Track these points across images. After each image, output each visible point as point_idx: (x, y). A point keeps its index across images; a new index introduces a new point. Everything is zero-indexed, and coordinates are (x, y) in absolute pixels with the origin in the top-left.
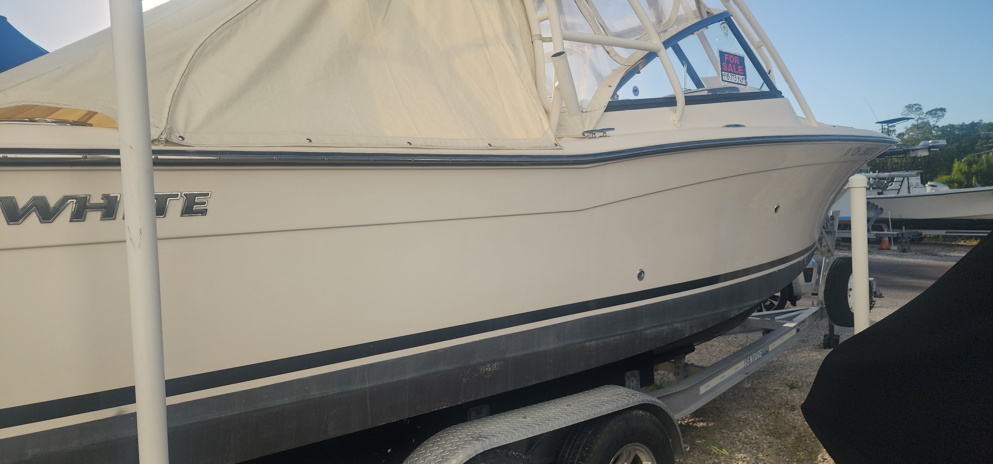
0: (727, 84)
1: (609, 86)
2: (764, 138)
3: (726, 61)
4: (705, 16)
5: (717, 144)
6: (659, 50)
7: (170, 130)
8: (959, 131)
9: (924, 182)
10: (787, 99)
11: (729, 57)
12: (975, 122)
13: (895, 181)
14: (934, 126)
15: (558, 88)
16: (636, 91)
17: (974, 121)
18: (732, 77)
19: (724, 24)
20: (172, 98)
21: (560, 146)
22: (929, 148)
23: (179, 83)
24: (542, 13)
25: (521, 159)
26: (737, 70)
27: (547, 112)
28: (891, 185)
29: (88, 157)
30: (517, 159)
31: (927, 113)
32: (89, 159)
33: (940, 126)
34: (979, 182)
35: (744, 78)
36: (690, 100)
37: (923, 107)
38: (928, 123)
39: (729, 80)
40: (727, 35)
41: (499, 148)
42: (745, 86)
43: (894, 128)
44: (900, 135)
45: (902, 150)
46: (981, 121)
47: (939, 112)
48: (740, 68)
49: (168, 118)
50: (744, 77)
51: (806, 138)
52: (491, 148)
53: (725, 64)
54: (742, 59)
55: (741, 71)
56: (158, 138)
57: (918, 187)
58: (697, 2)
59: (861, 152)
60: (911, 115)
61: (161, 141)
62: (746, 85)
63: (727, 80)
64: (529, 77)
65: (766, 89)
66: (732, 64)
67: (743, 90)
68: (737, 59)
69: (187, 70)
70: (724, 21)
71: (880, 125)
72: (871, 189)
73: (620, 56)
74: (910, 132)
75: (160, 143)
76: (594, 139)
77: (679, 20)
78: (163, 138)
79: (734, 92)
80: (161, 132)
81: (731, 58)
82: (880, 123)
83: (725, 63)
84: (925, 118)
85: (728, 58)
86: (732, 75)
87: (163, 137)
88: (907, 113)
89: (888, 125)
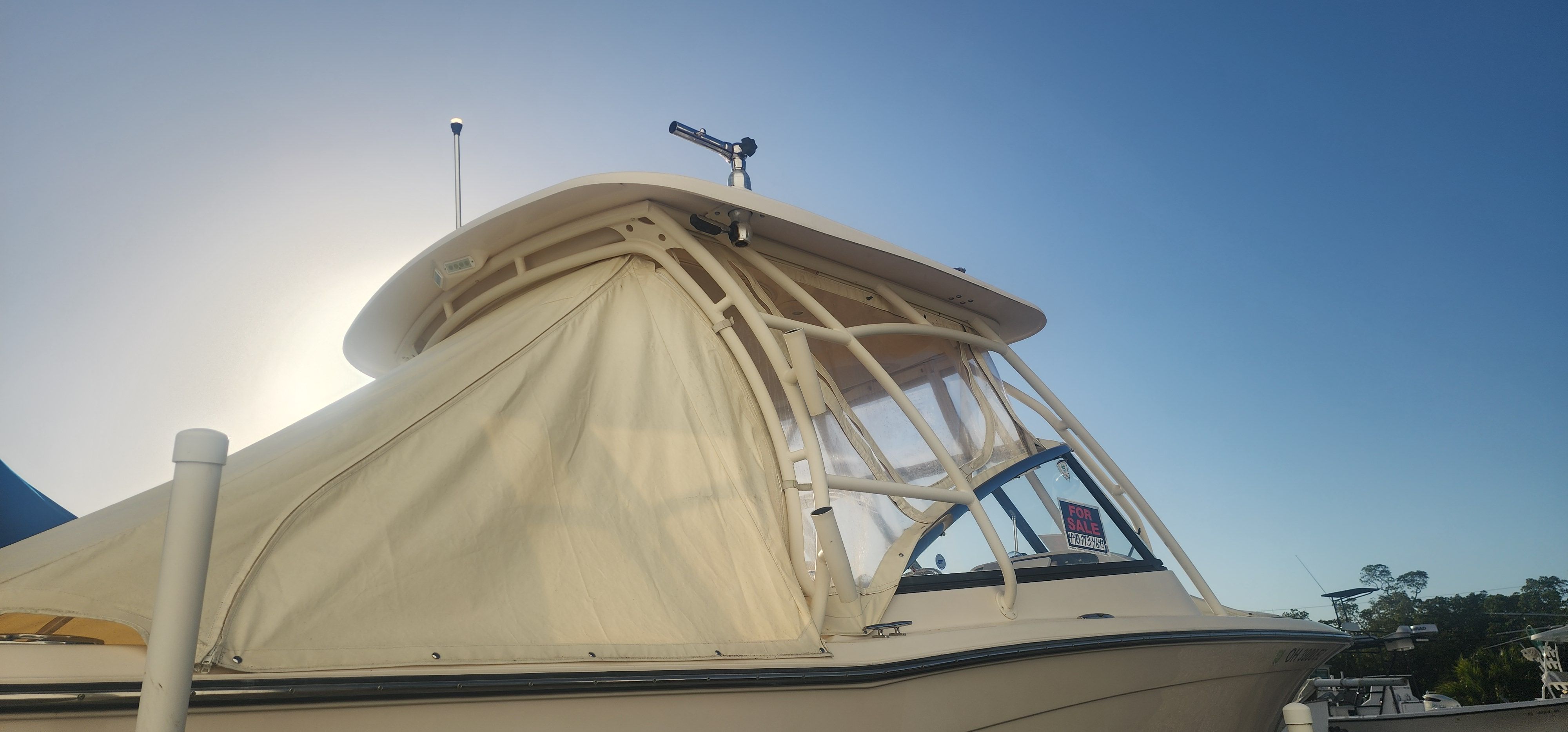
0: (1078, 550)
1: (900, 555)
2: (1145, 636)
3: (1071, 515)
4: (1035, 452)
5: (1072, 646)
6: (970, 502)
7: (222, 647)
8: (1454, 609)
9: (1418, 694)
10: (1172, 572)
11: (1075, 510)
12: (1476, 594)
13: (1371, 691)
14: (1416, 600)
15: (823, 560)
16: (940, 561)
17: (1473, 592)
18: (1084, 539)
19: (1062, 463)
20: (235, 595)
21: (828, 652)
22: (1413, 638)
23: (249, 572)
24: (797, 448)
25: (767, 675)
26: (1090, 529)
27: (806, 595)
28: (1368, 698)
29: (86, 696)
30: (761, 676)
31: (1399, 579)
32: (87, 700)
33: (1424, 600)
34: (1506, 696)
35: (1102, 541)
36: (1024, 576)
37: (1390, 570)
38: (1403, 595)
39: (1081, 545)
40: (1069, 478)
41: (733, 658)
42: (1105, 553)
43: (1354, 603)
44: (1366, 614)
45: (1372, 639)
46: (1485, 593)
47: (1417, 578)
48: (1095, 527)
49: (223, 628)
50: (1102, 539)
51: (1208, 635)
52: (719, 657)
53: (1071, 521)
54: (1095, 512)
55: (1096, 531)
56: (202, 662)
57: (1410, 703)
58: (1020, 432)
59: (1300, 656)
60: (1376, 582)
61: (206, 666)
62: (1106, 551)
63: (1077, 544)
64: (780, 543)
65: (1137, 556)
66: (1082, 521)
67: (1103, 558)
68: (1087, 513)
69: (265, 550)
70: (1062, 459)
71: (1329, 599)
72: (1338, 704)
73: (913, 508)
74: (1380, 609)
75: (202, 669)
76: (881, 639)
77: (996, 454)
78: (209, 663)
79: (1090, 562)
80: (208, 652)
81: (1079, 511)
82: (1329, 597)
83: (1071, 519)
84: (1399, 587)
85: (1074, 512)
86: (1083, 536)
87: (209, 659)
88: (1369, 579)
89: (1341, 599)
